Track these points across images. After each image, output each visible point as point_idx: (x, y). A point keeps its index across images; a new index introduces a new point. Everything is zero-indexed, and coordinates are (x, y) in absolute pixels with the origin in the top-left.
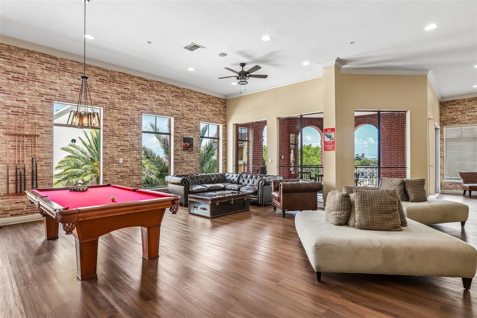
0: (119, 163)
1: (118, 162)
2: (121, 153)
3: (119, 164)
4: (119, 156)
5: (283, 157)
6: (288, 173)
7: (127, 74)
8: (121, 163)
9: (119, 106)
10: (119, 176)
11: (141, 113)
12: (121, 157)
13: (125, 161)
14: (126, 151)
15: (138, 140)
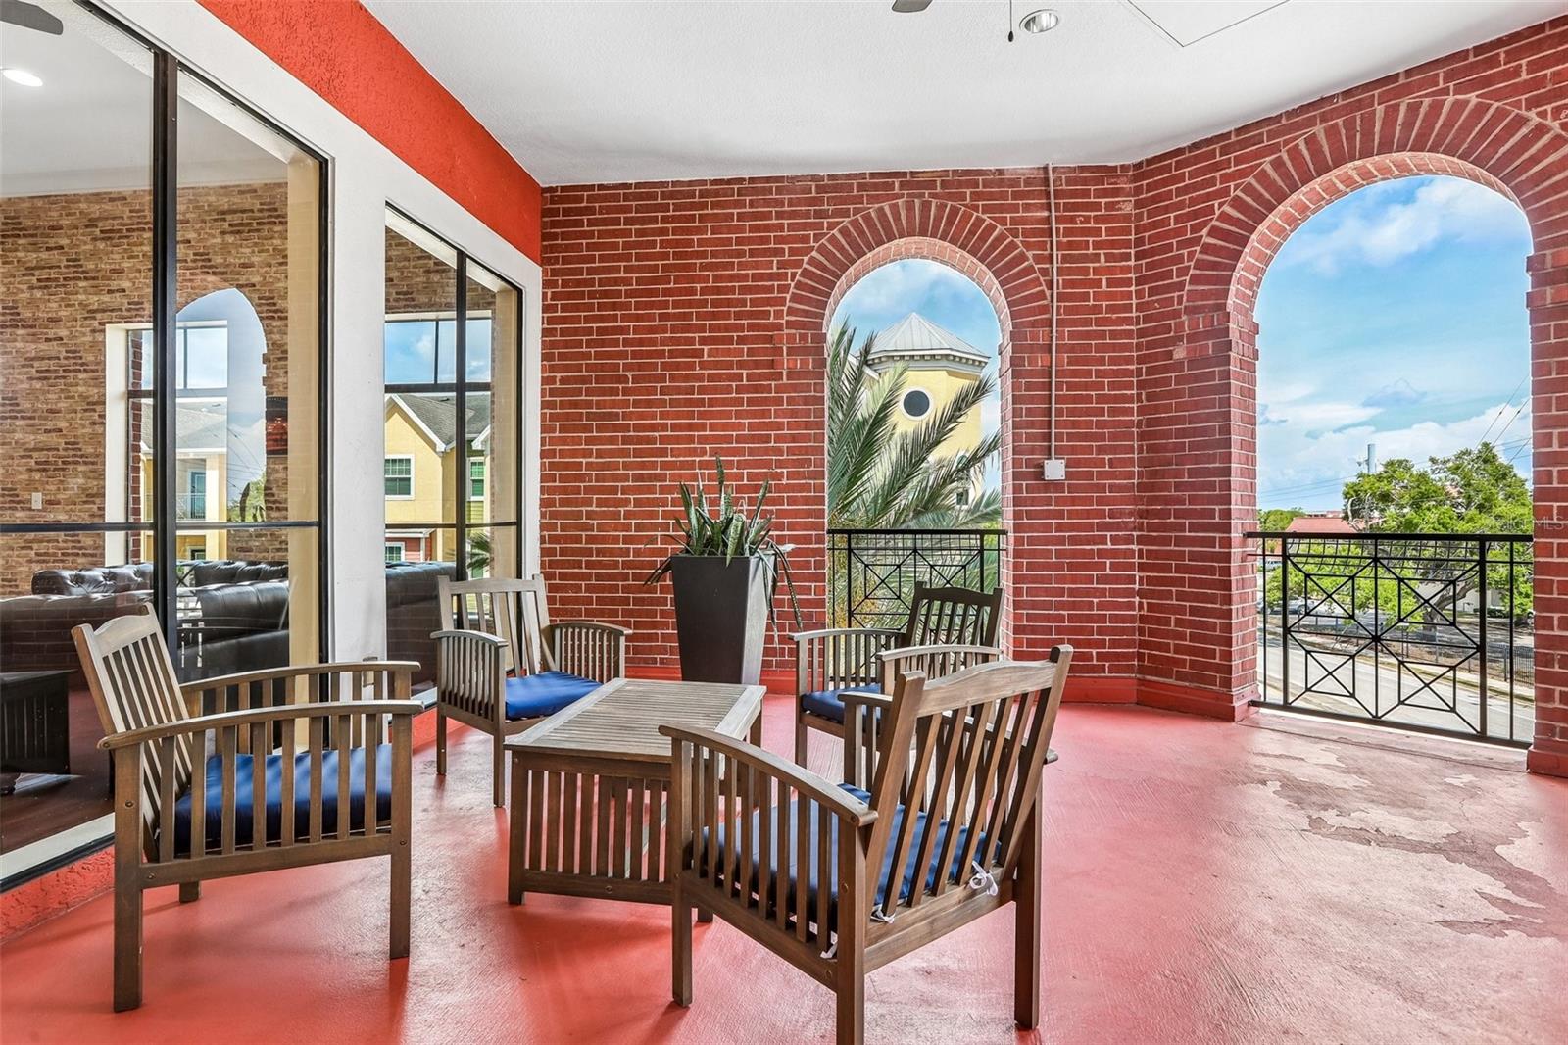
0: (30, 509)
1: (29, 505)
2: (37, 476)
3: (33, 513)
4: (31, 486)
5: (1055, 469)
6: (1141, 594)
7: (56, 196)
8: (39, 510)
9: (31, 315)
10: (33, 552)
11: (100, 323)
12: (37, 490)
13: (50, 502)
14: (52, 467)
15: (94, 423)
